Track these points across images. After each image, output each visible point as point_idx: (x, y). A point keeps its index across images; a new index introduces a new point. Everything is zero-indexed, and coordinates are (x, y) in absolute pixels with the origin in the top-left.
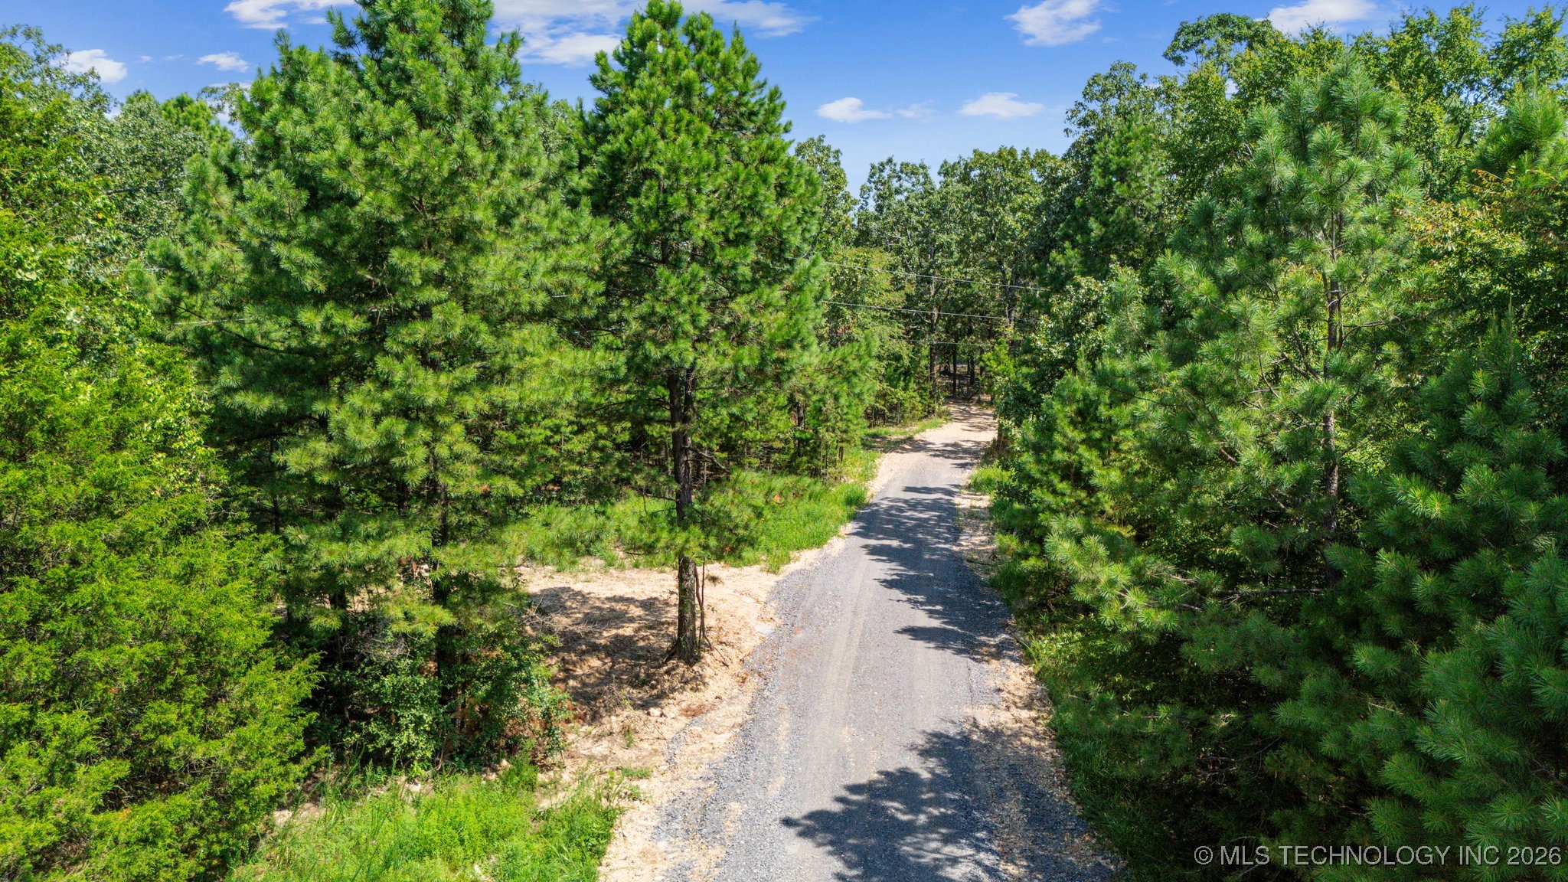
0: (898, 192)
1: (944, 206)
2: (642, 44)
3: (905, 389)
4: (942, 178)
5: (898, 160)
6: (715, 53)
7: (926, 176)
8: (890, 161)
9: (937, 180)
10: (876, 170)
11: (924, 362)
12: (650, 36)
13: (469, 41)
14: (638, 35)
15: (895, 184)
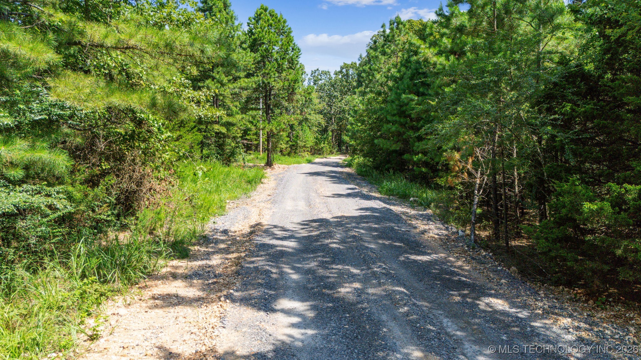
0: (320, 80)
1: (335, 84)
2: (260, 15)
3: (324, 143)
4: (335, 76)
5: (321, 69)
6: (277, 18)
7: (330, 75)
8: (318, 70)
9: (333, 76)
10: (313, 72)
11: (330, 138)
12: (262, 13)
13: (227, 10)
14: (259, 13)
15: (319, 77)
